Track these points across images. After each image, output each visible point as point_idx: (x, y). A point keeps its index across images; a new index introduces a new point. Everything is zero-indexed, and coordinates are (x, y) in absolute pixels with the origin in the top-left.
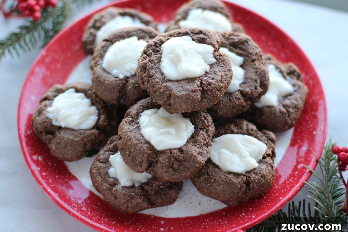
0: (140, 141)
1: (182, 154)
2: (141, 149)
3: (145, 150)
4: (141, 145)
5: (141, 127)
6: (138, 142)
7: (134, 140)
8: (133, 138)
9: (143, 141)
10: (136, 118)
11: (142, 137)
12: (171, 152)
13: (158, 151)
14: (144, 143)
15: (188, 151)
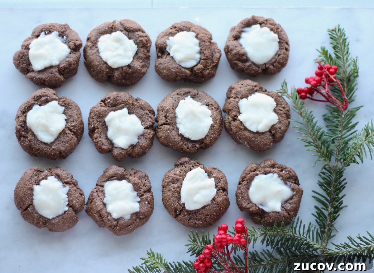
0: (100, 63)
1: (130, 69)
2: (102, 69)
3: (104, 69)
4: (101, 65)
5: (100, 51)
6: (99, 63)
7: (96, 62)
8: (95, 60)
9: (102, 62)
10: (96, 43)
11: (101, 60)
12: (122, 69)
13: (113, 69)
14: (103, 64)
15: (134, 67)
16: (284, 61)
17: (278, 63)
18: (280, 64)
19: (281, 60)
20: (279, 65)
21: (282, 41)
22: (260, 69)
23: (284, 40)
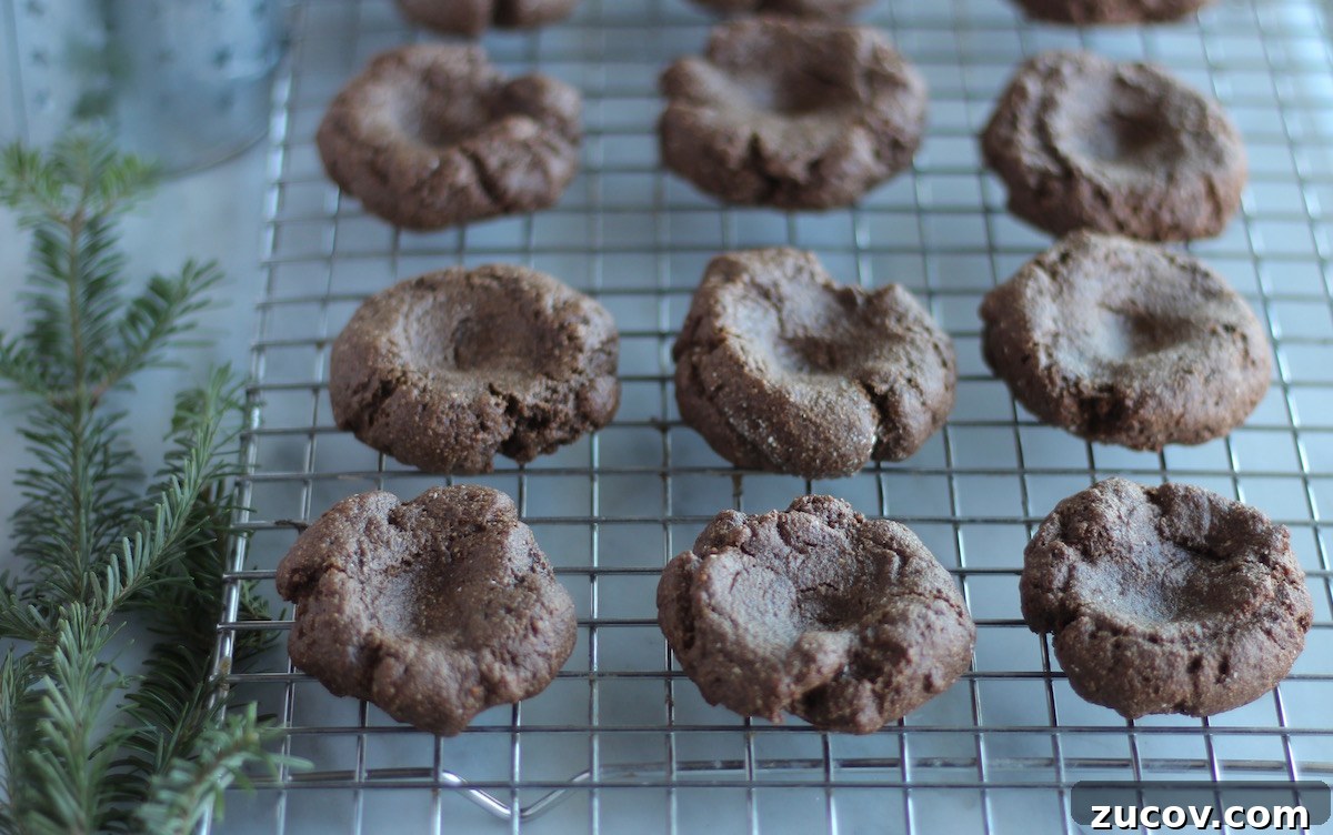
16: (1137, 662)
17: (1117, 646)
18: (1114, 657)
19: (1135, 649)
20: (1109, 654)
21: (1225, 639)
22: (1061, 595)
23: (1230, 645)
